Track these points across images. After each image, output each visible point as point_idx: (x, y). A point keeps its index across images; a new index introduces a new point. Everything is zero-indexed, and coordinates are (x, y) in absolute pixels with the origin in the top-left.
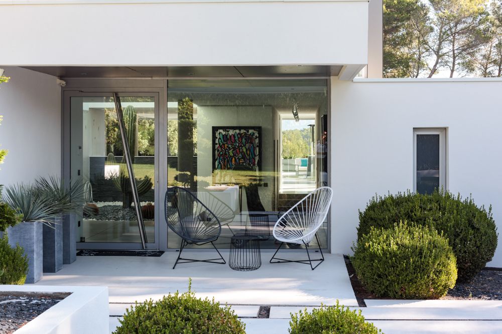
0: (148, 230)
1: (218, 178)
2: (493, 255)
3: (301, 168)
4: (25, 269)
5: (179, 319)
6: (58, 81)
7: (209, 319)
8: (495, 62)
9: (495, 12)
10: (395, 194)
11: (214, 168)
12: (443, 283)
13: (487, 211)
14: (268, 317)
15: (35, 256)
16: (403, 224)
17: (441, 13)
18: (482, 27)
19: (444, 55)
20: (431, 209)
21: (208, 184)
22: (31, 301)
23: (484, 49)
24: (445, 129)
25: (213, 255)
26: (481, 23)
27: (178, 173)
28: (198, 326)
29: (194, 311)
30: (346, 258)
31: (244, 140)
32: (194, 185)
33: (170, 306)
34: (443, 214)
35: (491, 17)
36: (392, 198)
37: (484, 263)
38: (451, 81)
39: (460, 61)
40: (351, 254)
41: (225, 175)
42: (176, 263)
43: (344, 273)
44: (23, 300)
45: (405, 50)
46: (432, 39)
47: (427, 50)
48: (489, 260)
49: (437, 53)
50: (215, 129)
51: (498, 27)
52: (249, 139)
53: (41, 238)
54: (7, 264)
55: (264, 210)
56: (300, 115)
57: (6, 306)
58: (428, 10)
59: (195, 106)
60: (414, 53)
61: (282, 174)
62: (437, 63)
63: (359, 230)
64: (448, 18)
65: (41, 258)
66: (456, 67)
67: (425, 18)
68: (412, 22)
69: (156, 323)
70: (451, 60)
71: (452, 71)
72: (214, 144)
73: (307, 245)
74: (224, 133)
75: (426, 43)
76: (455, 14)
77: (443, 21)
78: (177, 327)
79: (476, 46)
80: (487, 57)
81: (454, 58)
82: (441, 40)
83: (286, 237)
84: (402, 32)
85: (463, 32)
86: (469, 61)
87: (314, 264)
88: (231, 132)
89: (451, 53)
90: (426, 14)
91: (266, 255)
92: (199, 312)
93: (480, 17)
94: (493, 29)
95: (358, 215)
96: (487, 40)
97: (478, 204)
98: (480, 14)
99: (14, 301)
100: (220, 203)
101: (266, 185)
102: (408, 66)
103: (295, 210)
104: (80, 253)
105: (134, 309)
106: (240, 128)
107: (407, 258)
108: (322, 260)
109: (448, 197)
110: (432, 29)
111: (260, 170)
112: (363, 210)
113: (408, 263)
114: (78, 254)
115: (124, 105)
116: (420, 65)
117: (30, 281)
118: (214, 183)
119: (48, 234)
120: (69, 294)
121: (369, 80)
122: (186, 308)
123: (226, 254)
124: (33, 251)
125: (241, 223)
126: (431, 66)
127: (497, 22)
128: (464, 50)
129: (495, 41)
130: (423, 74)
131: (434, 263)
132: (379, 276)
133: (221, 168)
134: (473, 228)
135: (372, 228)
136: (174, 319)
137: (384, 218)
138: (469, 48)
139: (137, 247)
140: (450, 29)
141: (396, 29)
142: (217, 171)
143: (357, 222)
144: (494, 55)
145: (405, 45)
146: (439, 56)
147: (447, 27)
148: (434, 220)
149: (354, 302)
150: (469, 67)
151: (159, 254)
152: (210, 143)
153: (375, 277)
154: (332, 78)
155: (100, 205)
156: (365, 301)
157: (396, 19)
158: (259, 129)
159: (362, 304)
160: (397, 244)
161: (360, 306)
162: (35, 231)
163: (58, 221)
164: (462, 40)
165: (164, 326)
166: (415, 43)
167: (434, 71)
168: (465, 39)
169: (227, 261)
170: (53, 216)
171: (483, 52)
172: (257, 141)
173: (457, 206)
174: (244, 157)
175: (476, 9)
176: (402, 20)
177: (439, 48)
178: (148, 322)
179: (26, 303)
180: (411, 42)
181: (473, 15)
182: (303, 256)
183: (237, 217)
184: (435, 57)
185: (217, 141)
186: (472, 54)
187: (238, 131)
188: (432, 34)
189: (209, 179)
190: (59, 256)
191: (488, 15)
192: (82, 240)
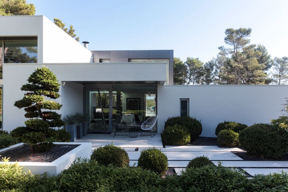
0: (107, 126)
1: (128, 112)
2: (201, 133)
3: (152, 109)
4: (70, 138)
5: (109, 152)
6: (82, 85)
7: (117, 152)
8: (205, 81)
9: (205, 68)
10: (175, 116)
11: (127, 109)
12: (187, 141)
13: (200, 121)
14: (138, 151)
15: (74, 134)
16: (176, 125)
17: (190, 68)
18: (201, 71)
19: (191, 79)
20: (184, 121)
21: (125, 114)
22: (69, 147)
23: (202, 77)
24: (189, 99)
25: (124, 134)
26: (201, 70)
27: (117, 111)
28: (114, 154)
29: (113, 149)
30: (161, 134)
31: (135, 102)
32: (121, 114)
33: (106, 148)
34: (187, 122)
35: (204, 69)
36: (174, 117)
37: (199, 136)
38: (193, 86)
39: (195, 81)
40: (162, 133)
41: (130, 111)
42: (114, 136)
43: (160, 138)
44: (67, 147)
45: (181, 78)
46: (188, 75)
47: (187, 78)
48: (200, 135)
49: (189, 78)
50: (127, 99)
51: (206, 71)
52: (137, 101)
53: (76, 129)
54: (65, 137)
55: (139, 121)
56: (151, 95)
57: (62, 148)
58: (187, 67)
59: (121, 92)
60: (183, 78)
61: (147, 111)
62: (189, 81)
63: (165, 127)
64: (192, 69)
65: (76, 135)
66: (195, 82)
67: (186, 69)
68: (183, 70)
69: (102, 153)
70: (193, 80)
71: (194, 83)
72: (127, 103)
73: (150, 131)
74: (130, 100)
75: (187, 76)
76: (194, 68)
77: (191, 70)
78: (108, 154)
79: (200, 77)
80: (203, 80)
81: (194, 80)
82: (191, 75)
83: (144, 128)
84: (180, 73)
85: (196, 73)
86: (198, 81)
87: (152, 136)
88: (132, 100)
89: (193, 79)
90: (186, 68)
91: (139, 134)
92: (114, 150)
93: (201, 69)
94: (204, 72)
95: (164, 122)
96: (203, 75)
97: (197, 119)
98: (201, 68)
99: (65, 147)
100: (127, 119)
101: (141, 114)
102: (182, 82)
103: (147, 121)
104: (88, 133)
105: (96, 149)
106: (134, 98)
107: (177, 134)
108: (155, 135)
109: (189, 117)
110: (188, 72)
111: (140, 110)
112: (166, 121)
113: (177, 135)
114: (87, 133)
115: (101, 92)
116: (185, 82)
117: (73, 141)
118: (127, 113)
119: (78, 128)
120: (80, 145)
121: (170, 85)
122: (111, 149)
123: (128, 133)
124: (74, 133)
125: (133, 125)
126: (188, 82)
127: (205, 70)
128: (197, 78)
129: (205, 75)
130: (186, 84)
131: (184, 136)
132: (169, 139)
133: (129, 110)
134: (196, 126)
135: (168, 126)
136: (107, 152)
137: (171, 123)
138: (198, 77)
139: (104, 131)
140: (193, 72)
141: (179, 72)
142: (128, 110)
143: (164, 125)
144: (205, 79)
145: (181, 76)
146: (190, 79)
147: (192, 72)
148: (185, 124)
149: (162, 146)
150: (198, 82)
151: (110, 133)
152: (126, 103)
153: (168, 139)
154: (158, 85)
155: (96, 120)
156: (165, 146)
157: (178, 69)
158: (139, 99)
159: (164, 147)
160: (174, 130)
161: (164, 148)
162: (74, 127)
163: (81, 124)
164: (196, 75)
165: (104, 154)
166: (183, 76)
167: (188, 83)
168: (197, 75)
169: (128, 135)
170: (80, 123)
171: (202, 78)
172: (139, 102)
173: (191, 120)
174: (135, 107)
175: (200, 66)
176: (180, 69)
177: (190, 77)
178: (100, 153)
179: (68, 147)
180: (182, 75)
181: (199, 68)
182: (149, 134)
183: (132, 123)
184: (189, 80)
185: (128, 102)
186: (199, 79)
187: (133, 99)
188: (188, 73)
189: (126, 113)
190: (81, 134)
191: (203, 68)
192: (89, 129)
